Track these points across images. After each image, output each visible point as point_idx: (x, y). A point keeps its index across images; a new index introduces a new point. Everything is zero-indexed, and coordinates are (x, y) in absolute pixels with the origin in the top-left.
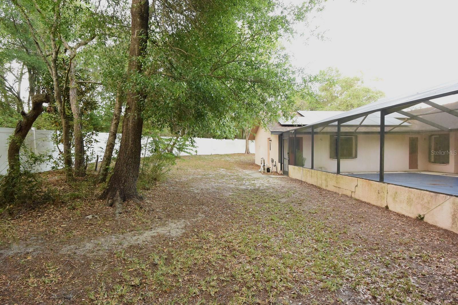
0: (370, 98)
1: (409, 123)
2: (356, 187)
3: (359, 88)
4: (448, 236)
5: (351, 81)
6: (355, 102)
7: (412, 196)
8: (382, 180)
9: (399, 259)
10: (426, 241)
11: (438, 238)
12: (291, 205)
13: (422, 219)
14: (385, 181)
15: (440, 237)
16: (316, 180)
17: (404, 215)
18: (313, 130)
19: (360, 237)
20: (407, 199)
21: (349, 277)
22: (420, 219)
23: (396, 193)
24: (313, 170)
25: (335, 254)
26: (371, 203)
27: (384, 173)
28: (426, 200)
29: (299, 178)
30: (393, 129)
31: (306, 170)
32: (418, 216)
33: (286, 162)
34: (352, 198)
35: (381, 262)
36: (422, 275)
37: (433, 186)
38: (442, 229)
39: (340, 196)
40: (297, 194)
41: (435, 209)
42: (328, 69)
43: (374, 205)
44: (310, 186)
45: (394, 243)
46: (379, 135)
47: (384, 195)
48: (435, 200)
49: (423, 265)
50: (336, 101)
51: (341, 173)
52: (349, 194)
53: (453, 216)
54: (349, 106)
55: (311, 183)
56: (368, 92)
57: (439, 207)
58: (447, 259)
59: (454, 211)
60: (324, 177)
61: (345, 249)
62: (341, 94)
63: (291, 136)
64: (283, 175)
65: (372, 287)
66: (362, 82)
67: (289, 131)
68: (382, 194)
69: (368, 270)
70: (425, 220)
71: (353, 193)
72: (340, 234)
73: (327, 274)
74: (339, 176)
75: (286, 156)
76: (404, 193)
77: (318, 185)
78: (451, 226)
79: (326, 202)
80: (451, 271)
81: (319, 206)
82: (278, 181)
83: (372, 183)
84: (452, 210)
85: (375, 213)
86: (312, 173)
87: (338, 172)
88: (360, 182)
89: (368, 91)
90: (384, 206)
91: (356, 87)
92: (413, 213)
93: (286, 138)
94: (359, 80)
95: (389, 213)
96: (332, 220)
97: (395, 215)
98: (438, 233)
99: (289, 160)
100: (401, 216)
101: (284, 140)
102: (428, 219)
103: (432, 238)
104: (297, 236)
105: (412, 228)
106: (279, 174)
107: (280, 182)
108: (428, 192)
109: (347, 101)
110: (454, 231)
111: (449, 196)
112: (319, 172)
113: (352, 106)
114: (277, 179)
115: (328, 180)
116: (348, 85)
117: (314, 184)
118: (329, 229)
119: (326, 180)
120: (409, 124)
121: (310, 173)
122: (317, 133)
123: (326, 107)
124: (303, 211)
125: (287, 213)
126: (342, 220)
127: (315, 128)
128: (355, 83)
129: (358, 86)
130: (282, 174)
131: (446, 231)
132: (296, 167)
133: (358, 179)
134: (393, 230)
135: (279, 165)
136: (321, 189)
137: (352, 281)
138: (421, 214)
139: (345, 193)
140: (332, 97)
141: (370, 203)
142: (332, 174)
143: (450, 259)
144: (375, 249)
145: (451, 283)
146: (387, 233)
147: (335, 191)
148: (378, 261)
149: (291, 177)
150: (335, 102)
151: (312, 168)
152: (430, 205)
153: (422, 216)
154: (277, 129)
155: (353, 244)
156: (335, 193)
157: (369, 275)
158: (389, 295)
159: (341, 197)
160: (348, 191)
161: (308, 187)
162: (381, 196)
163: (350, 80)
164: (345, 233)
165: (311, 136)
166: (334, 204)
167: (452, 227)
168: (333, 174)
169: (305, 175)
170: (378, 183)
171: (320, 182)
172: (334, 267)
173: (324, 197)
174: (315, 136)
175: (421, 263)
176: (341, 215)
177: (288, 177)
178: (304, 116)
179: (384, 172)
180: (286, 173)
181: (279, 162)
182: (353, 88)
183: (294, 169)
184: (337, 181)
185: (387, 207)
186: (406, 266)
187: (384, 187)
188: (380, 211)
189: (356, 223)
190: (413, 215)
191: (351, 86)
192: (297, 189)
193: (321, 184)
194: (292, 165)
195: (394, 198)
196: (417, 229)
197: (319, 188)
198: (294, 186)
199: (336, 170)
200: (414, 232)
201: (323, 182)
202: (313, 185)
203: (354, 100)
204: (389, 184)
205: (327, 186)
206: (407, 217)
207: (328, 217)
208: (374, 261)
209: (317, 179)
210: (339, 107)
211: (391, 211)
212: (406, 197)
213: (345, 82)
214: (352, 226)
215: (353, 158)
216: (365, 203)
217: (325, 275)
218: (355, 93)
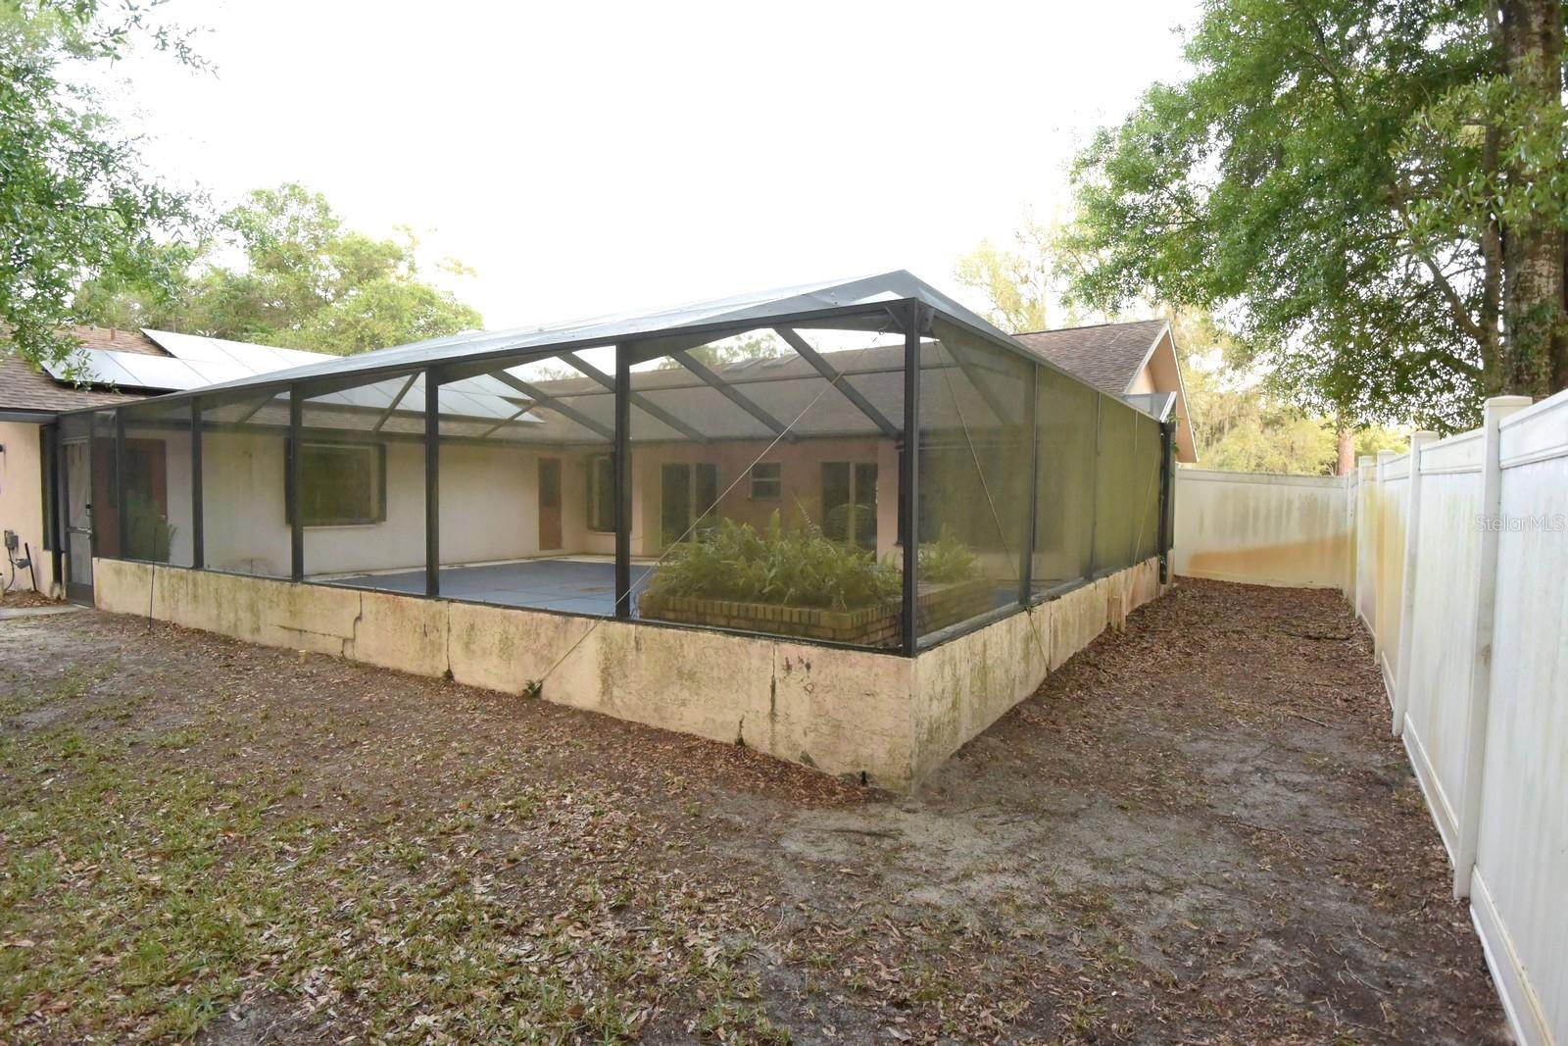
0: (435, 323)
1: (539, 415)
2: (359, 624)
3: (403, 285)
4: (592, 727)
5: (375, 256)
6: (386, 329)
7: (512, 630)
8: (433, 592)
9: (455, 834)
10: (537, 757)
11: (570, 739)
12: (81, 731)
13: (537, 693)
14: (442, 594)
15: (573, 737)
16: (214, 612)
17: (492, 692)
18: (196, 414)
19: (344, 796)
20: (500, 641)
21: (272, 954)
22: (533, 692)
23: (472, 627)
24: (200, 575)
25: (235, 884)
26: (404, 670)
27: (441, 568)
28: (543, 640)
29: (141, 610)
30: (493, 430)
31: (172, 576)
32: (526, 687)
33: (81, 544)
34: (347, 660)
35: (397, 862)
36: (509, 861)
37: (589, 593)
38: (581, 711)
39: (302, 660)
40: (119, 677)
41: (565, 661)
42: (286, 191)
43: (412, 675)
44: (187, 638)
45: (449, 787)
46: (422, 447)
47: (440, 637)
48: (565, 637)
49: (516, 829)
50: (319, 317)
51: (305, 580)
52: (333, 647)
53: (603, 671)
54: (367, 339)
55: (193, 626)
56: (431, 304)
57: (575, 651)
58: (579, 794)
59: (606, 659)
60: (243, 598)
61: (282, 852)
62: (338, 295)
63: (101, 432)
64: (65, 603)
65: (352, 956)
66: (412, 268)
67: (89, 413)
68: (433, 636)
69: (348, 903)
70: (545, 694)
71: (349, 645)
72: (272, 802)
73: (181, 975)
74: (300, 588)
75: (80, 518)
76: (492, 623)
77: (224, 629)
78: (599, 699)
79: (246, 691)
80: (583, 824)
81: (211, 713)
82: (34, 632)
83: (405, 605)
84: (602, 658)
85: (410, 701)
86: (195, 584)
87: (298, 574)
88: (371, 603)
89: (427, 300)
90: (440, 674)
91: (392, 280)
92: (515, 681)
93: (77, 440)
94: (400, 258)
95: (454, 692)
96: (254, 756)
97: (467, 696)
98: (570, 726)
99: (94, 538)
100: (481, 693)
101: (65, 447)
102: (552, 693)
103: (555, 743)
104: (77, 859)
105: (509, 727)
106: (45, 601)
107: (41, 636)
108: (547, 616)
109: (358, 322)
110: (607, 712)
111: (593, 621)
112: (226, 581)
113: (377, 343)
114: (33, 622)
115: (261, 607)
116: (365, 265)
117: (208, 627)
118: (232, 793)
119: (252, 608)
120: (537, 420)
121: (190, 586)
122: (211, 426)
123: (282, 333)
124: (132, 744)
125: (47, 771)
126: (291, 748)
127: (206, 408)
128: (388, 267)
129: (396, 276)
130: (63, 597)
131: (589, 715)
132: (128, 566)
133: (363, 593)
134: (454, 744)
135: (45, 561)
136: (235, 643)
137: (282, 962)
138: (535, 680)
139: (320, 647)
140: (304, 298)
141: (400, 671)
142: (275, 584)
143: (585, 793)
144: (387, 823)
145: (578, 860)
146: (437, 757)
147: (287, 646)
148: (387, 862)
149: (103, 607)
150: (316, 317)
151: (198, 564)
152: (554, 650)
153: (537, 686)
154: (33, 398)
155: (314, 826)
156: (289, 652)
157: (346, 920)
158: (401, 963)
159: (307, 662)
160: (333, 639)
161: (179, 642)
162: (432, 643)
163: (371, 251)
164: (292, 793)
165: (188, 436)
166: (276, 692)
167: (602, 703)
168: (278, 583)
169: (166, 595)
170: (421, 601)
171: (232, 616)
172: (220, 937)
173: (239, 672)
174: (206, 436)
175: (512, 827)
176: (289, 731)
177: (92, 611)
178: (171, 356)
179: (438, 565)
180: (79, 592)
181: (46, 547)
182: (379, 280)
183: (119, 572)
184: (291, 609)
185: (449, 675)
186: (469, 850)
187: (440, 612)
188: (428, 690)
189: (342, 748)
190: (514, 687)
191: (373, 274)
192: (124, 659)
193: (236, 626)
194: (107, 556)
195: (467, 645)
196: (521, 726)
197: (227, 640)
198: (115, 644)
199: (286, 568)
200: (512, 737)
201: (242, 614)
202: (200, 632)
203: (382, 323)
204: (452, 601)
205: (258, 630)
206: (499, 696)
207: (236, 751)
208: (376, 865)
209: (219, 605)
210: (330, 340)
211: (459, 685)
212: (498, 636)
213: (353, 255)
214: (326, 760)
215: (373, 522)
216: (385, 671)
217: (174, 983)
218: (386, 300)
